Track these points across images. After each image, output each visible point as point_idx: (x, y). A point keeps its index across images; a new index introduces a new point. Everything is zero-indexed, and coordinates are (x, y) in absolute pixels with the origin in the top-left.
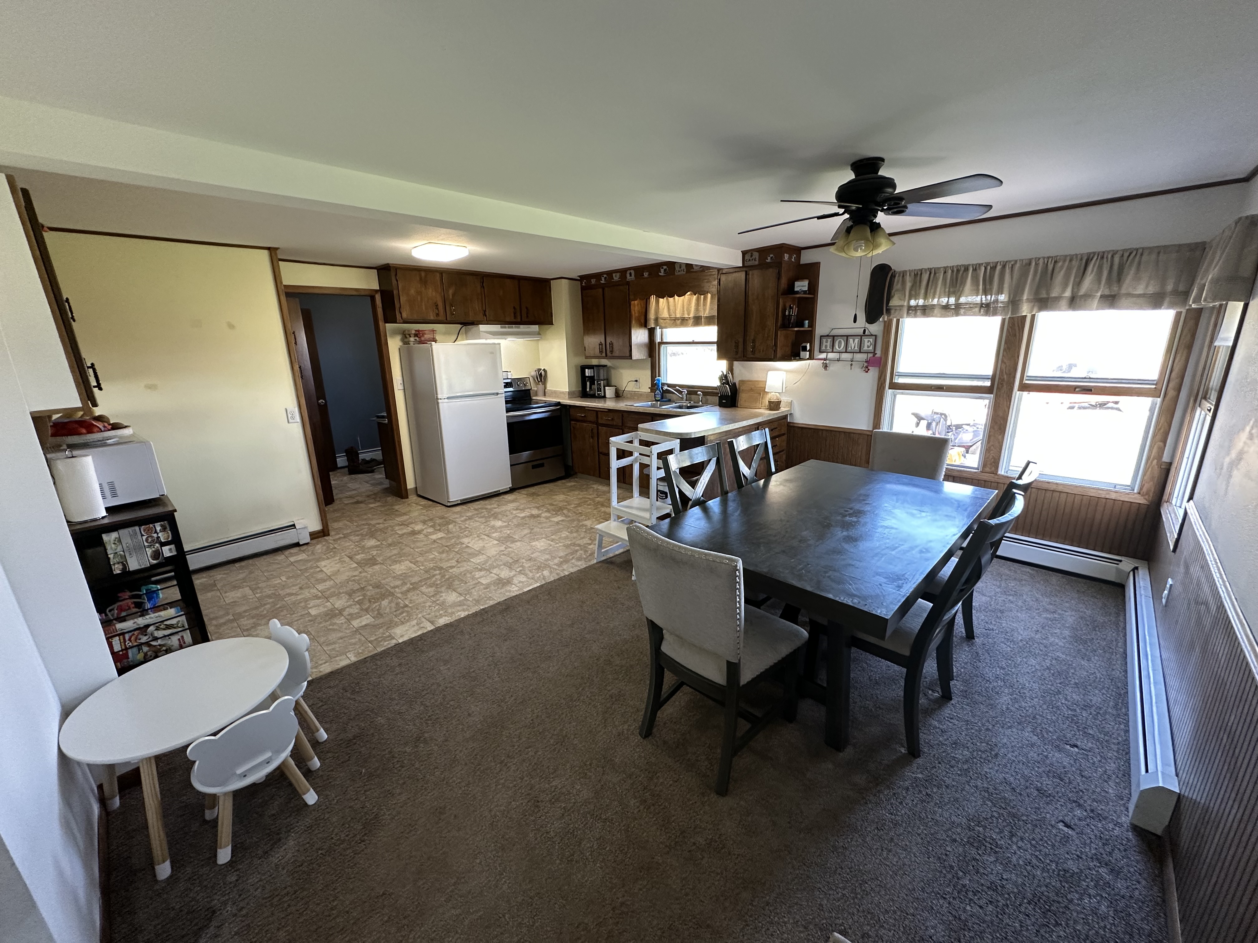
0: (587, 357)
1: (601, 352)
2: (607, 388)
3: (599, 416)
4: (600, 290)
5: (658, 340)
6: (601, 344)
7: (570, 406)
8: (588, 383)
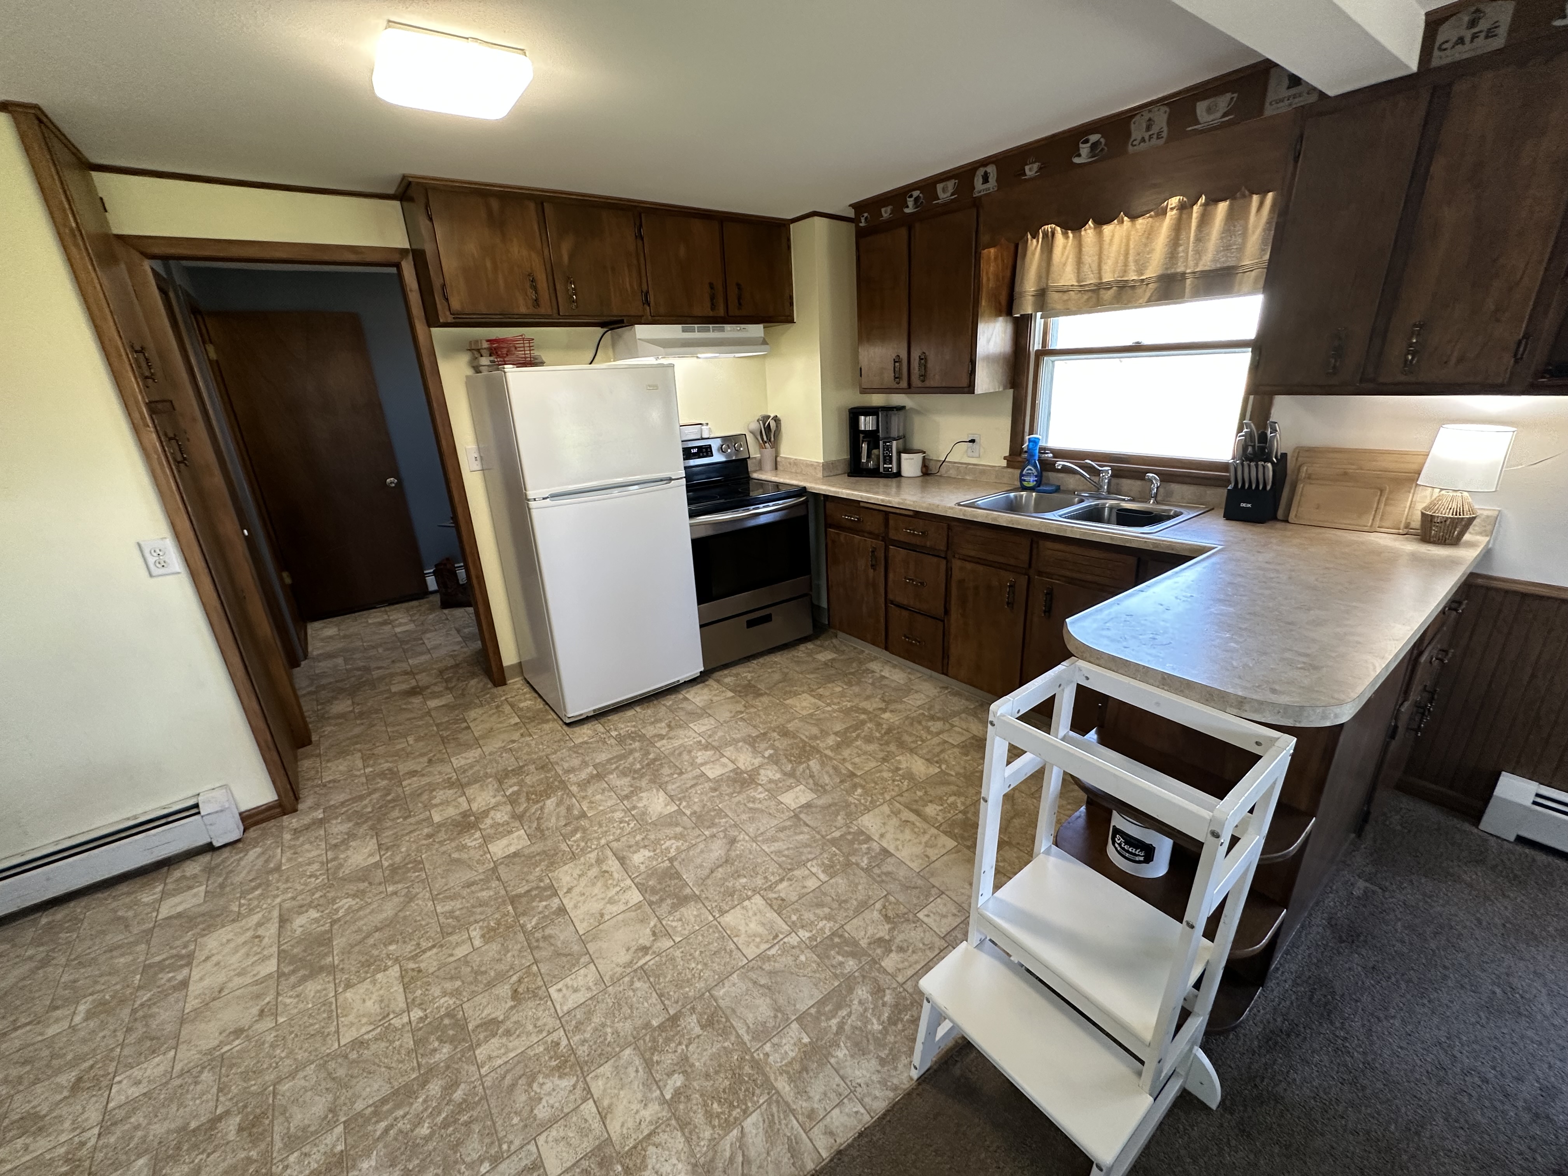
0: (864, 391)
1: (897, 378)
2: (904, 456)
3: (891, 522)
4: (903, 232)
5: (1036, 345)
6: (897, 360)
7: (827, 497)
8: (864, 446)
